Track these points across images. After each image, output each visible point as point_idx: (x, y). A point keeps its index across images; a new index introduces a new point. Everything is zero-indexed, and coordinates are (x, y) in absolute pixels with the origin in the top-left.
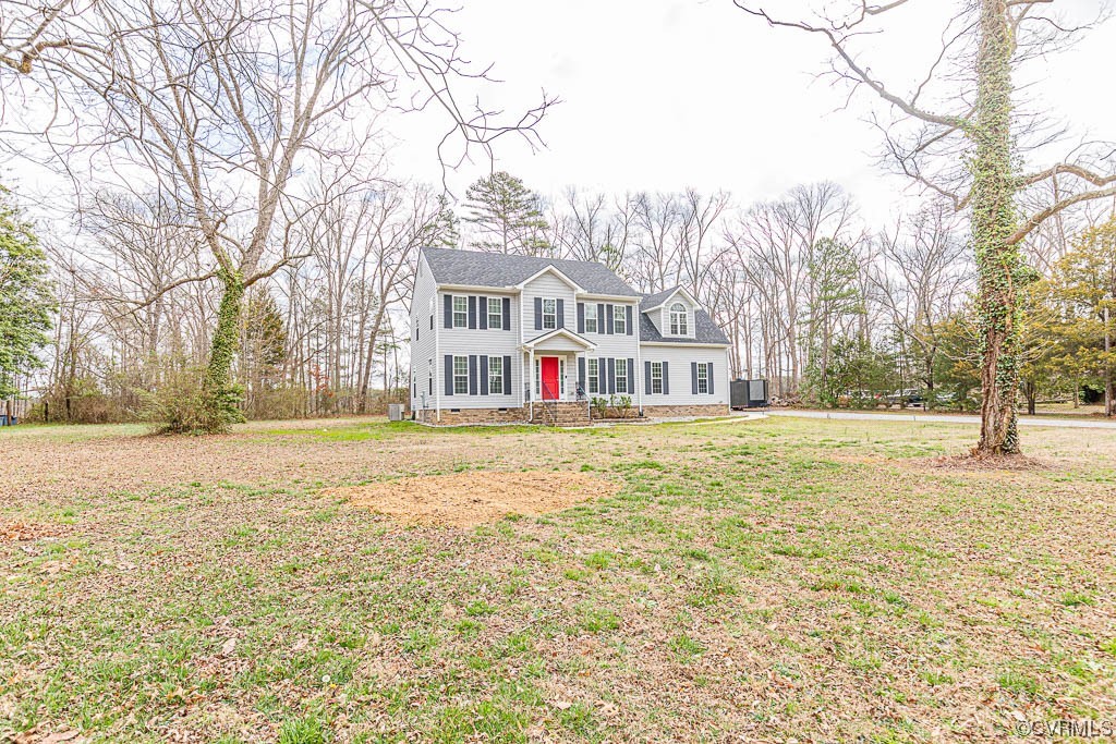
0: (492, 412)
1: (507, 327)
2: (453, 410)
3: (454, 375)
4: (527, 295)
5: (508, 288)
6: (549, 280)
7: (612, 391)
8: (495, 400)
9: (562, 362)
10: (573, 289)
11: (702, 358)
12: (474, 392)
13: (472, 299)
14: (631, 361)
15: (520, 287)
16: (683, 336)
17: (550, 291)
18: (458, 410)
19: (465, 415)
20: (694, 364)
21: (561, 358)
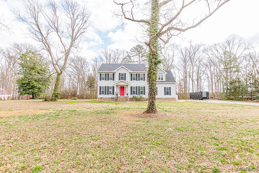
0: (109, 98)
1: (113, 80)
2: (101, 98)
3: (101, 90)
4: (117, 73)
5: (113, 71)
6: (123, 69)
7: (139, 94)
8: (110, 96)
9: (125, 87)
10: (128, 71)
11: (168, 86)
12: (106, 94)
13: (106, 74)
14: (144, 87)
15: (115, 71)
16: (162, 81)
17: (122, 71)
18: (102, 98)
19: (103, 99)
20: (165, 88)
21: (125, 86)
